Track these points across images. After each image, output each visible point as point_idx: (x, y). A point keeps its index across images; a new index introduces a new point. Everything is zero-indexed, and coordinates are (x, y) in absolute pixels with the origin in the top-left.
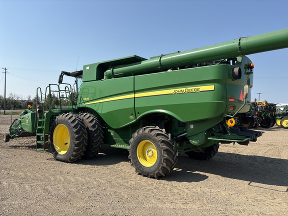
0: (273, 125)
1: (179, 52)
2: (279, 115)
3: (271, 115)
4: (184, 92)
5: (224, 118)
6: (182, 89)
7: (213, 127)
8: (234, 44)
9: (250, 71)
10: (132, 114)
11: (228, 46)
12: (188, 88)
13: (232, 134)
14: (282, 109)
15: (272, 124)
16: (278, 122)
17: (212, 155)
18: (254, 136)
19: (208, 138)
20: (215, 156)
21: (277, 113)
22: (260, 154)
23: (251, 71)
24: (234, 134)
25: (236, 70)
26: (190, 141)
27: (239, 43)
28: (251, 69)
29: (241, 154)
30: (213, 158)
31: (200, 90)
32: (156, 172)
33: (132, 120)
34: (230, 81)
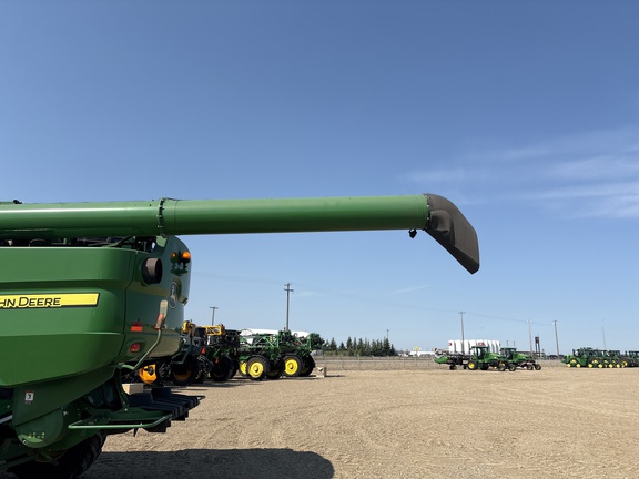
0: (234, 374)
1: (16, 202)
2: (245, 353)
3: (231, 354)
4: (17, 304)
5: (117, 370)
6: (12, 298)
7: (89, 394)
8: (151, 208)
9: (181, 268)
11: (137, 211)
12: (29, 297)
13: (134, 409)
14: (250, 341)
15: (231, 372)
16: (243, 368)
17: (85, 464)
18: (181, 408)
19: (70, 427)
20: (93, 467)
21: (242, 349)
22: (199, 445)
23: (185, 267)
24: (137, 409)
25: (151, 263)
26: (20, 437)
27: (161, 208)
28: (185, 263)
29: (158, 450)
30: (87, 473)
34: (137, 286)
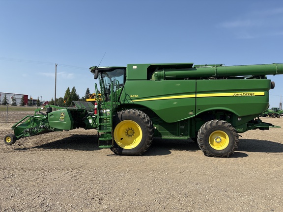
4: (242, 95)
10: (192, 111)
31: (255, 95)
32: (229, 153)
33: (192, 115)
